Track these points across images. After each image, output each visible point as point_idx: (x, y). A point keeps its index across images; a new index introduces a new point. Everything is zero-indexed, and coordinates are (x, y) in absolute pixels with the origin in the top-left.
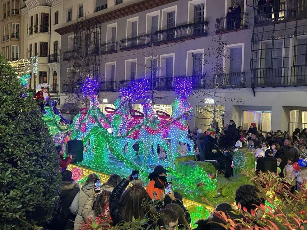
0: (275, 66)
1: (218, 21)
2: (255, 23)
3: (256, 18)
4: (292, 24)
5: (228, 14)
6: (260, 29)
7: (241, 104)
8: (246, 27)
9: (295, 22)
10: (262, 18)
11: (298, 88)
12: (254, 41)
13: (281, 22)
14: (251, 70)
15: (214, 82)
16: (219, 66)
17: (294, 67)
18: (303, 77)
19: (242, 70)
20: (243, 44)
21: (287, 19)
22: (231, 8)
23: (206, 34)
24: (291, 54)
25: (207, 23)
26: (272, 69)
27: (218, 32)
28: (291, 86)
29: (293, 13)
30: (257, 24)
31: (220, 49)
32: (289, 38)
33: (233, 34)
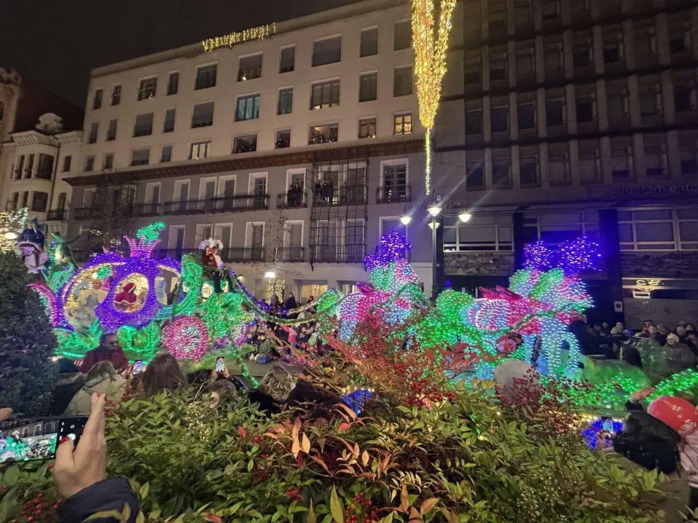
0: (331, 243)
1: (280, 196)
2: (313, 203)
3: (314, 199)
4: (343, 208)
5: (289, 191)
6: (318, 209)
7: (300, 278)
8: (305, 206)
9: (345, 208)
10: (319, 199)
11: (349, 264)
12: (313, 220)
13: (335, 205)
14: (310, 246)
15: (274, 254)
16: (280, 239)
17: (346, 245)
18: (353, 255)
19: (302, 246)
20: (303, 221)
21: (340, 204)
22: (291, 186)
23: (267, 208)
24: (343, 234)
25: (268, 197)
26: (328, 246)
27: (279, 207)
28: (343, 262)
29: (344, 200)
30: (315, 204)
31: (281, 223)
32: (341, 220)
33: (292, 211)
